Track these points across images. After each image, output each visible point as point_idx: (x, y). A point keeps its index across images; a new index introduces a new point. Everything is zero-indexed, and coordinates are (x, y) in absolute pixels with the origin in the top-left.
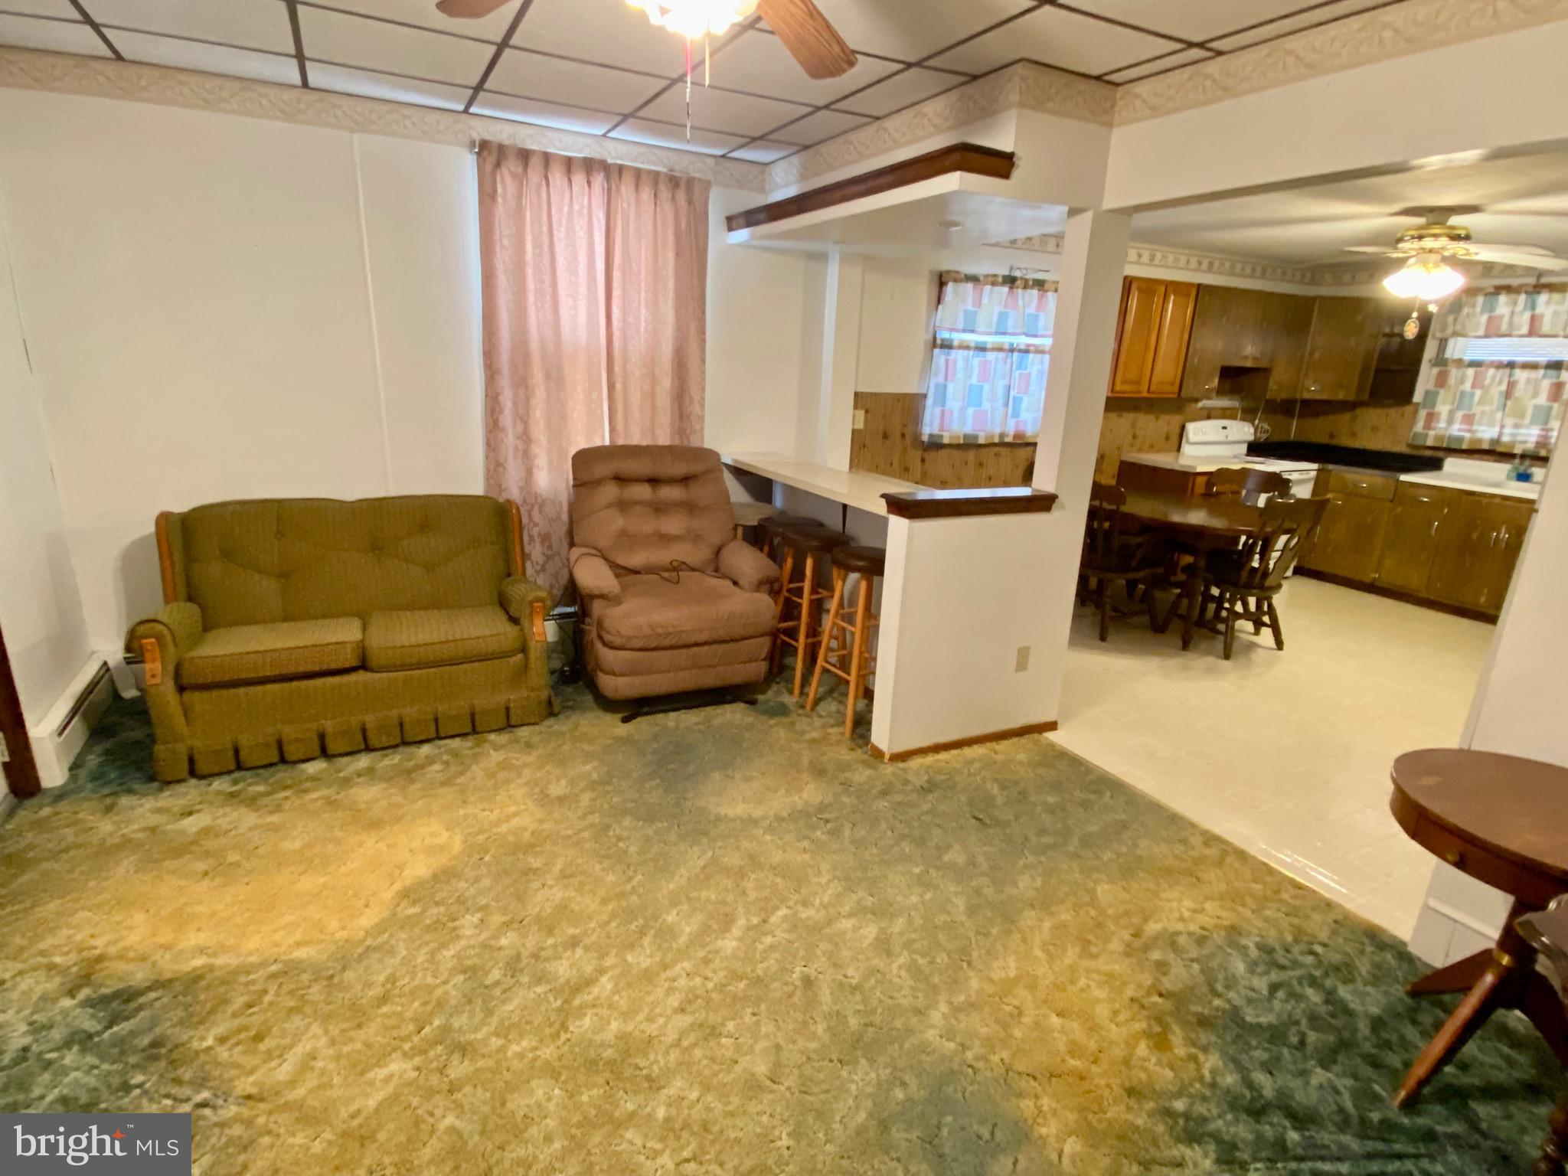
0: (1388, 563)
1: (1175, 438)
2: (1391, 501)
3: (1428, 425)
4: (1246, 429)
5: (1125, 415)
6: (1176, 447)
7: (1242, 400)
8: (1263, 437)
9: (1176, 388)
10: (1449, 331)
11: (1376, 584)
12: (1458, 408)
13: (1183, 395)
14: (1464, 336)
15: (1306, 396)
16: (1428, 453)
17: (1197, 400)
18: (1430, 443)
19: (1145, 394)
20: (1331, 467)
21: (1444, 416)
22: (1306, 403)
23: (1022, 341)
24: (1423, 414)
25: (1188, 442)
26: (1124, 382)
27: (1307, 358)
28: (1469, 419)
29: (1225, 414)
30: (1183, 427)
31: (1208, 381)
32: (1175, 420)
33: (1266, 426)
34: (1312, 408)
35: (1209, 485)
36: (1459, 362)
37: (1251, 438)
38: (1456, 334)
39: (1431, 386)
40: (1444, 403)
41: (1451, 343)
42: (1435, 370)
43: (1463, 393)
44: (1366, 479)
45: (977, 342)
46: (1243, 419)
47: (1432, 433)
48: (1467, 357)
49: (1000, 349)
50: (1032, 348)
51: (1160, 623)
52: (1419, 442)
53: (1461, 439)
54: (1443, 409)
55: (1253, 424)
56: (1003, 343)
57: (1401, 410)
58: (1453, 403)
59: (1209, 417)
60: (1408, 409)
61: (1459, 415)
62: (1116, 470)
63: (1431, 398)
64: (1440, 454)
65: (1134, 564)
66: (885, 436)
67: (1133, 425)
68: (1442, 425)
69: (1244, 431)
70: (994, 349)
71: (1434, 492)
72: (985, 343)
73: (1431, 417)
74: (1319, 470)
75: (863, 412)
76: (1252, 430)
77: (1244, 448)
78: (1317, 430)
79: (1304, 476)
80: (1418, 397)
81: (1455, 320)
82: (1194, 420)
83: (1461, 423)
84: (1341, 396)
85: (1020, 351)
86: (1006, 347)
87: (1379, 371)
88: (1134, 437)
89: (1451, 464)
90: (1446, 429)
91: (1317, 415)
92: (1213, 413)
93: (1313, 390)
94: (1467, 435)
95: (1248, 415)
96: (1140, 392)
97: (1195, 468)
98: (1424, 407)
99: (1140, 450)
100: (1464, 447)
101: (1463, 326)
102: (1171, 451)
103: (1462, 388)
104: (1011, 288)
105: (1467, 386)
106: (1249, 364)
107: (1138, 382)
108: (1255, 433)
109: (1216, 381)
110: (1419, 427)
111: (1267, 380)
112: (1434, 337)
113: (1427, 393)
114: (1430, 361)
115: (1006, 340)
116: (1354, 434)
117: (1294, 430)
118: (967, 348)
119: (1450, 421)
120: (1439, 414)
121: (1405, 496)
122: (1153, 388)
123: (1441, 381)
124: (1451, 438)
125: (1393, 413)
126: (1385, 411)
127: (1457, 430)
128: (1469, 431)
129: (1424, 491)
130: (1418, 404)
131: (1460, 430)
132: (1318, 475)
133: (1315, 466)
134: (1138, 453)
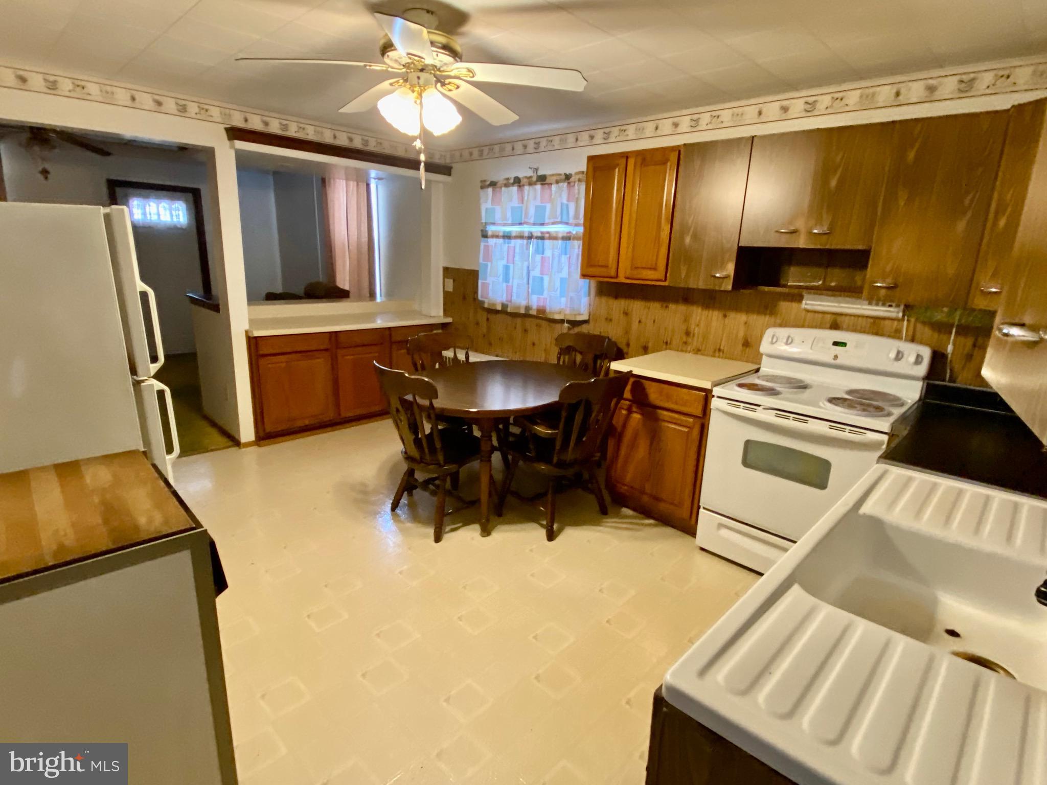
5: (672, 306)
23: (537, 230)
29: (877, 327)
31: (716, 266)
45: (504, 232)
49: (521, 237)
50: (547, 235)
56: (523, 232)
66: (464, 298)
67: (686, 320)
70: (516, 237)
72: (510, 232)
75: (452, 280)
85: (538, 238)
86: (526, 235)
104: (520, 186)
107: (607, 266)
109: (731, 266)
115: (526, 229)
118: (497, 237)
134: (697, 354)
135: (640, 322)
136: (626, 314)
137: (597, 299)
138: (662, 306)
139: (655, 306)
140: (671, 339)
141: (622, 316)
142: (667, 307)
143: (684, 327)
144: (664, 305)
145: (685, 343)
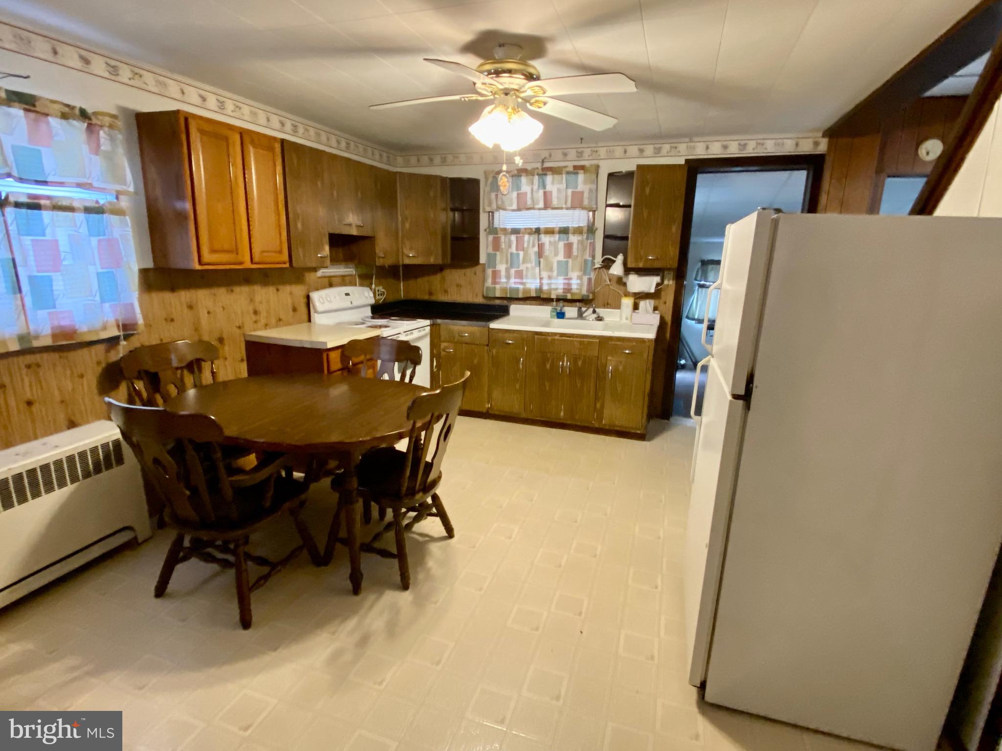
0: (496, 394)
1: (303, 309)
2: (488, 345)
3: (494, 282)
4: (366, 294)
5: (237, 289)
6: (305, 317)
7: (356, 267)
8: (382, 299)
9: (286, 257)
10: (494, 206)
11: (490, 412)
12: (512, 266)
13: (294, 264)
14: (505, 209)
15: (407, 261)
16: (498, 302)
17: (315, 270)
18: (498, 294)
19: (248, 265)
20: (439, 321)
21: (503, 273)
22: (407, 267)
24: (489, 272)
25: (316, 312)
26: (213, 251)
27: (400, 226)
28: (519, 275)
29: (344, 281)
30: (308, 297)
31: (320, 248)
32: (299, 290)
33: (381, 288)
34: (413, 272)
35: (344, 358)
36: (504, 230)
37: (372, 301)
38: (499, 208)
39: (490, 250)
40: (501, 263)
41: (496, 215)
42: (491, 238)
43: (512, 254)
44: (464, 328)
46: (361, 285)
47: (498, 286)
48: (509, 226)
51: (322, 552)
52: (491, 295)
53: (517, 290)
54: (502, 267)
55: (371, 289)
57: (473, 269)
58: (507, 263)
59: (331, 285)
60: (478, 268)
61: (513, 271)
62: (243, 353)
63: (491, 258)
64: (505, 302)
65: (268, 504)
67: (252, 300)
68: (503, 280)
69: (364, 296)
71: (515, 335)
73: (495, 274)
74: (432, 325)
76: (372, 295)
77: (368, 312)
78: (419, 289)
79: (422, 333)
80: (483, 259)
81: (497, 196)
82: (317, 289)
83: (515, 278)
84: (432, 260)
87: (454, 239)
88: (256, 312)
89: (515, 309)
90: (507, 283)
91: (416, 277)
92: (334, 280)
93: (411, 256)
94: (521, 287)
95: (365, 279)
96: (241, 263)
97: (325, 343)
98: (489, 267)
99: (266, 326)
100: (521, 296)
101: (503, 202)
102: (300, 322)
103: (510, 251)
105: (513, 249)
106: (354, 232)
107: (236, 251)
108: (375, 296)
109: (327, 248)
110: (489, 283)
111: (373, 245)
112: (485, 211)
113: (489, 255)
114: (485, 230)
116: (446, 291)
117: (403, 290)
119: (508, 277)
120: (500, 271)
121: (495, 339)
122: (256, 259)
123: (496, 245)
124: (512, 290)
125: (469, 271)
126: (463, 271)
127: (513, 283)
128: (522, 283)
129: (507, 335)
130: (484, 264)
131: (515, 283)
132: (431, 330)
133: (428, 322)
134: (266, 329)
135: (209, 313)
136: (190, 307)
137: (146, 297)
138: (227, 290)
139: (221, 292)
140: (243, 323)
141: (186, 310)
142: (232, 291)
143: (251, 309)
144: (229, 288)
145: (256, 322)
